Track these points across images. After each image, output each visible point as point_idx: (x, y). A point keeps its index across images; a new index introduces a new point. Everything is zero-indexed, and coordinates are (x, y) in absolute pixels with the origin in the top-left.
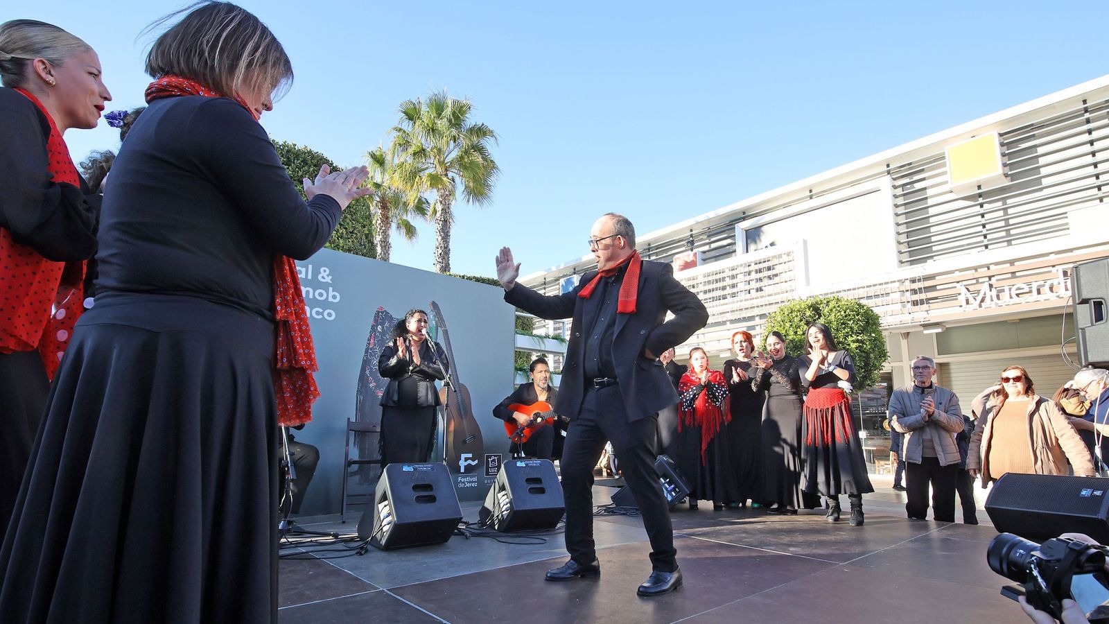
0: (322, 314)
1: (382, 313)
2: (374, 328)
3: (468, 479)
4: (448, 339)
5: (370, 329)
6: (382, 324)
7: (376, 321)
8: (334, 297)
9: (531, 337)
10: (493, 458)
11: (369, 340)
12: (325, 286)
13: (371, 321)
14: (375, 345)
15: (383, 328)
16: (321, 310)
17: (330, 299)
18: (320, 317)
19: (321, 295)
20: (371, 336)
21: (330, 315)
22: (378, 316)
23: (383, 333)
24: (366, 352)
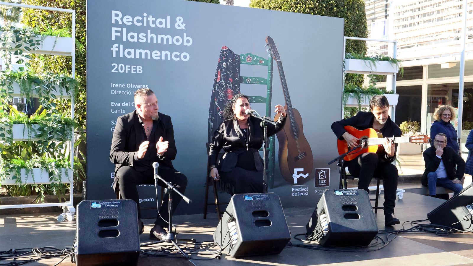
0: (179, 56)
1: (226, 51)
2: (220, 65)
3: (300, 189)
4: (282, 70)
5: (216, 66)
6: (226, 61)
7: (221, 58)
8: (188, 41)
9: (362, 61)
10: (322, 172)
11: (216, 76)
12: (180, 33)
13: (217, 60)
14: (221, 79)
15: (227, 65)
16: (178, 54)
17: (185, 44)
18: (178, 59)
19: (178, 40)
20: (217, 72)
21: (185, 57)
22: (223, 55)
23: (227, 69)
24: (215, 85)
